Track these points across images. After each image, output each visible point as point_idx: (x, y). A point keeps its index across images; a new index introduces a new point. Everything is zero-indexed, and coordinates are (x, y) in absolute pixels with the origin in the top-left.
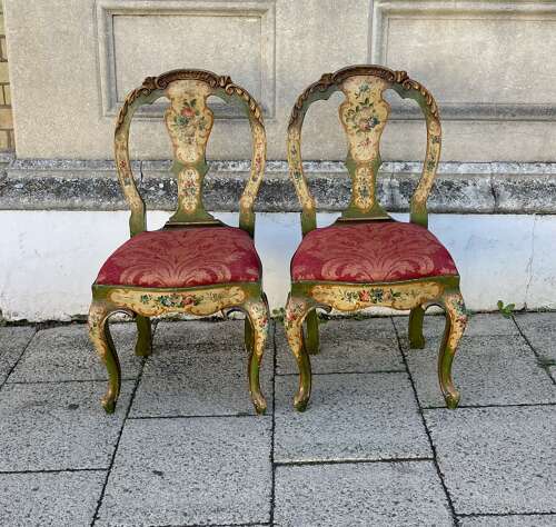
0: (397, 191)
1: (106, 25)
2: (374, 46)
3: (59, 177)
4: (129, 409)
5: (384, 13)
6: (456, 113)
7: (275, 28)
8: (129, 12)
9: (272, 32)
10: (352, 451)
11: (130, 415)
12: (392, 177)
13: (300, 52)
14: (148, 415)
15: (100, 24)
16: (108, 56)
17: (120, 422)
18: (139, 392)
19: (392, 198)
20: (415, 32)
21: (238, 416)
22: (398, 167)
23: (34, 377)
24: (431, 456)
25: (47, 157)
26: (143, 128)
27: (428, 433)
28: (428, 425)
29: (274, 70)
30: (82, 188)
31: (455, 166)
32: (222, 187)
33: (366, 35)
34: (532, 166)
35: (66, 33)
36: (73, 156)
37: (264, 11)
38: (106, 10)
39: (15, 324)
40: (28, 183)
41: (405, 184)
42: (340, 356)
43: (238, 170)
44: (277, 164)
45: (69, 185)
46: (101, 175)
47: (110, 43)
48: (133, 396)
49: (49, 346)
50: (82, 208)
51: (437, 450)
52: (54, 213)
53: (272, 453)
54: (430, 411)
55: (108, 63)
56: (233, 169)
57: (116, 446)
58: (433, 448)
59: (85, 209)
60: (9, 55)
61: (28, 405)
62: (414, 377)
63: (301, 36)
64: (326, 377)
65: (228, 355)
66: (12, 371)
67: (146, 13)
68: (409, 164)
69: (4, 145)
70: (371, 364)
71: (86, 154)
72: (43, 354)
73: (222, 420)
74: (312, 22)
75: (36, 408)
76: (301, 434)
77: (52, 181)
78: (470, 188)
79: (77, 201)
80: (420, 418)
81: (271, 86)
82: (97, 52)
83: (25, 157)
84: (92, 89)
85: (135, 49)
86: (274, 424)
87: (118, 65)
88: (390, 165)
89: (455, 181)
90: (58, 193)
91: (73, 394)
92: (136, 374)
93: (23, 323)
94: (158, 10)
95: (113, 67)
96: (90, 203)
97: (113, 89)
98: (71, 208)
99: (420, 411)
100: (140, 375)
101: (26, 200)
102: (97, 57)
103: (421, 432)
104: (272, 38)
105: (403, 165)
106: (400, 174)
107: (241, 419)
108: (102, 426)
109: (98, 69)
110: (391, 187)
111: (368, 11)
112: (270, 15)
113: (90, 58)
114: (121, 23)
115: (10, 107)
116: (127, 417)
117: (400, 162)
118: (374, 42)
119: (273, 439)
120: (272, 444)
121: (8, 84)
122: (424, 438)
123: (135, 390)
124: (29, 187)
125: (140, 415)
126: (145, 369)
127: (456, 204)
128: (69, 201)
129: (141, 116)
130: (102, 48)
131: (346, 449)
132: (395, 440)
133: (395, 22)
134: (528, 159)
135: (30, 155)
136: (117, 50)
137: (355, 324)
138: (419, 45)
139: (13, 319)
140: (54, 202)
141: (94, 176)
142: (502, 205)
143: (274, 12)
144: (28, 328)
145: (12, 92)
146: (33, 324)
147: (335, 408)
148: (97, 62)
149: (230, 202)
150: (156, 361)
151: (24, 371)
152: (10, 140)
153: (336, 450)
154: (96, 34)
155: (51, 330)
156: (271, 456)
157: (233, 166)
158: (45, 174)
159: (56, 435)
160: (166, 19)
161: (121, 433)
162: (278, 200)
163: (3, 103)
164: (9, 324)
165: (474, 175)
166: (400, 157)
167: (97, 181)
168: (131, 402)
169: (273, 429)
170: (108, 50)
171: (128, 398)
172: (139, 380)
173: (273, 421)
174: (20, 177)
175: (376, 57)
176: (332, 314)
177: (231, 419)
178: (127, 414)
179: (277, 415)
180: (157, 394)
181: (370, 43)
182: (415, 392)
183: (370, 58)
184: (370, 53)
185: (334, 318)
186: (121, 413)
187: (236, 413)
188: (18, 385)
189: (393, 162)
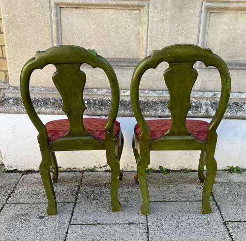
0: (210, 107)
1: (57, 13)
2: (201, 28)
4: (71, 219)
5: (208, 9)
6: (242, 66)
7: (148, 16)
8: (69, 6)
9: (147, 18)
11: (72, 222)
12: (207, 100)
14: (81, 223)
15: (53, 12)
16: (58, 30)
17: (66, 226)
18: (76, 210)
19: (207, 111)
20: (224, 20)
21: (129, 224)
22: (210, 94)
23: (21, 200)
27: (231, 236)
28: (230, 231)
29: (147, 40)
30: (44, 102)
31: (239, 94)
33: (198, 21)
35: (35, 17)
36: (39, 85)
37: (143, 7)
38: (57, 4)
39: (11, 171)
40: (17, 99)
41: (214, 103)
42: (178, 191)
43: (126, 94)
44: (147, 91)
45: (38, 101)
46: (54, 96)
47: (59, 23)
48: (73, 212)
49: (29, 183)
54: (230, 223)
55: (58, 34)
56: (123, 94)
59: (46, 114)
60: (4, 29)
61: (18, 216)
62: (219, 204)
63: (162, 21)
64: (173, 203)
66: (9, 197)
67: (78, 6)
68: (216, 93)
69: (3, 79)
70: (195, 196)
71: (47, 85)
72: (25, 188)
73: (120, 226)
74: (168, 13)
75: (22, 217)
76: (163, 236)
79: (42, 109)
80: (225, 227)
81: (145, 49)
82: (52, 28)
83: (14, 86)
85: (72, 27)
86: (148, 229)
87: (63, 36)
88: (206, 93)
89: (239, 102)
91: (41, 210)
92: (74, 199)
93: (15, 171)
94: (85, 5)
95: (60, 37)
96: (49, 110)
99: (225, 223)
100: (76, 200)
101: (15, 108)
102: (52, 31)
103: (227, 236)
104: (146, 22)
105: (213, 93)
106: (211, 98)
107: (130, 226)
108: (57, 229)
109: (52, 37)
110: (206, 105)
111: (199, 7)
112: (146, 9)
113: (48, 30)
114: (65, 12)
115: (5, 58)
116: (70, 224)
117: (211, 91)
118: (202, 25)
119: (148, 238)
121: (4, 46)
122: (229, 239)
123: (74, 208)
124: (17, 101)
125: (77, 223)
126: (79, 197)
127: (240, 114)
130: (54, 26)
133: (213, 14)
135: (17, 85)
136: (63, 28)
137: (184, 175)
138: (226, 28)
139: (10, 169)
141: (50, 96)
143: (148, 7)
144: (18, 174)
145: (6, 50)
146: (20, 172)
147: (180, 221)
148: (52, 34)
149: (122, 112)
150: (84, 193)
151: (15, 197)
152: (6, 76)
154: (51, 18)
155: (30, 175)
157: (124, 92)
159: (33, 233)
160: (89, 10)
161: (67, 233)
162: (147, 111)
163: (2, 56)
164: (8, 171)
166: (212, 89)
167: (52, 99)
168: (72, 215)
169: (148, 232)
170: (58, 27)
171: (70, 213)
172: (75, 203)
173: (147, 227)
174: (12, 96)
175: (202, 34)
176: (172, 169)
177: (125, 226)
178: (70, 222)
179: (149, 224)
180: (85, 211)
181: (199, 26)
182: (221, 213)
183: (199, 35)
184: (199, 31)
185: (174, 171)
186: (67, 221)
187: (127, 222)
188: (13, 205)
189: (208, 91)
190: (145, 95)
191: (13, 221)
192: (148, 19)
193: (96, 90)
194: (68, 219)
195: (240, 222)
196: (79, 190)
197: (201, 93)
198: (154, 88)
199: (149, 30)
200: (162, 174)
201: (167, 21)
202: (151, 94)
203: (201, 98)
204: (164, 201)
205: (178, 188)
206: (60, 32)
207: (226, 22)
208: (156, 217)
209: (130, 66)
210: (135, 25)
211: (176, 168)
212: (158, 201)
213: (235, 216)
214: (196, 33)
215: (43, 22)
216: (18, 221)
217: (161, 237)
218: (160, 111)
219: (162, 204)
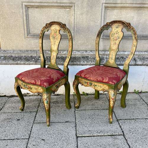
1: (26, 11)
2: (103, 17)
3: (13, 55)
5: (106, 8)
7: (75, 12)
8: (32, 7)
9: (74, 13)
10: (99, 133)
11: (35, 122)
12: (107, 56)
13: (82, 19)
14: (40, 122)
15: (24, 10)
17: (32, 124)
18: (37, 115)
20: (114, 13)
21: (65, 122)
23: (7, 111)
24: (123, 134)
25: (10, 49)
26: (37, 41)
27: (121, 127)
28: (120, 125)
29: (74, 24)
30: (20, 58)
31: (124, 52)
32: (59, 58)
33: (100, 14)
34: (145, 52)
35: (14, 13)
36: (18, 49)
37: (72, 7)
38: (26, 6)
40: (5, 57)
42: (93, 105)
43: (64, 53)
45: (16, 57)
47: (27, 16)
48: (35, 117)
49: (12, 102)
50: (20, 64)
51: (124, 132)
52: (12, 65)
53: (76, 133)
56: (62, 53)
57: (31, 132)
58: (123, 132)
61: (5, 119)
63: (82, 14)
64: (90, 111)
65: (62, 105)
66: (1, 109)
67: (37, 7)
70: (102, 107)
71: (21, 49)
72: (10, 105)
73: (61, 123)
74: (85, 10)
75: (8, 120)
76: (84, 128)
77: (12, 56)
79: (19, 62)
80: (118, 123)
81: (73, 29)
83: (4, 50)
84: (22, 29)
85: (34, 18)
86: (76, 125)
87: (30, 23)
88: (106, 52)
89: (124, 57)
90: (13, 60)
91: (18, 116)
92: (36, 110)
93: (5, 96)
94: (41, 6)
95: (28, 23)
96: (22, 62)
97: (28, 30)
98: (17, 64)
99: (117, 121)
100: (37, 110)
101: (4, 62)
102: (23, 20)
103: (118, 127)
104: (74, 15)
107: (67, 123)
108: (27, 126)
110: (106, 58)
111: (101, 6)
112: (73, 7)
114: (30, 10)
118: (103, 16)
119: (76, 129)
120: (76, 131)
122: (119, 129)
123: (36, 115)
124: (5, 58)
125: (38, 122)
126: (39, 109)
128: (16, 62)
129: (36, 38)
130: (25, 18)
131: (98, 132)
132: (111, 129)
133: (108, 10)
134: (144, 50)
138: (115, 17)
139: (2, 95)
140: (12, 62)
141: (23, 55)
142: (137, 63)
144: (6, 97)
146: (8, 96)
147: (93, 120)
148: (24, 22)
149: (62, 62)
150: (42, 107)
151: (5, 110)
153: (95, 132)
154: (23, 13)
155: (13, 98)
156: (76, 134)
157: (63, 52)
158: (9, 55)
159: (13, 128)
160: (43, 9)
161: (32, 127)
162: (75, 62)
167: (24, 56)
168: (35, 118)
169: (76, 126)
170: (27, 18)
171: (34, 117)
172: (37, 112)
173: (76, 123)
174: (3, 55)
175: (103, 21)
176: (89, 93)
177: (64, 123)
178: (34, 122)
179: (77, 122)
180: (42, 116)
181: (102, 16)
182: (115, 115)
183: (101, 21)
184: (102, 19)
185: (90, 94)
186: (32, 121)
187: (65, 121)
188: (3, 114)
190: (74, 53)
191: (3, 122)
193: (47, 51)
194: (33, 121)
195: (126, 119)
196: (39, 105)
197: (103, 52)
198: (79, 49)
199: (75, 19)
200: (84, 96)
201: (85, 14)
202: (77, 53)
203: (104, 54)
204: (85, 110)
205: (92, 103)
206: (28, 21)
207: (116, 14)
208: (80, 118)
209: (66, 38)
210: (68, 16)
211: (91, 93)
212: (82, 110)
213: (123, 117)
214: (100, 20)
215: (19, 15)
216: (5, 122)
217: (83, 128)
218: (82, 62)
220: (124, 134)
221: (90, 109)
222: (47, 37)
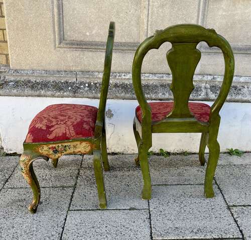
0: (209, 90)
2: (201, 13)
3: (33, 80)
4: (70, 205)
6: (241, 50)
9: (147, 3)
10: (196, 233)
11: (71, 208)
12: (206, 83)
13: (162, 15)
14: (80, 208)
16: (59, 14)
17: (65, 212)
18: (75, 195)
19: (207, 94)
20: (222, 6)
21: (130, 209)
22: (210, 78)
23: (19, 185)
24: (241, 237)
25: (27, 69)
26: (78, 55)
27: (236, 221)
28: (235, 216)
29: (148, 24)
30: (45, 85)
31: (238, 78)
32: (118, 87)
33: (197, 7)
36: (40, 68)
39: (11, 155)
40: (17, 82)
41: (213, 86)
42: (179, 174)
43: (127, 78)
44: (147, 75)
45: (38, 84)
46: (55, 79)
47: (60, 7)
48: (72, 197)
50: (45, 96)
51: (243, 233)
52: (30, 98)
53: (151, 233)
54: (234, 208)
55: (59, 18)
56: (124, 77)
57: (63, 228)
58: (241, 231)
59: (47, 97)
60: (5, 13)
61: (14, 202)
62: (221, 187)
64: (175, 187)
65: (121, 173)
66: (7, 181)
68: (215, 76)
69: (4, 62)
70: (197, 180)
71: (48, 68)
73: (121, 212)
75: (18, 203)
76: (166, 222)
77: (29, 81)
78: (246, 89)
79: (43, 92)
80: (229, 212)
81: (145, 33)
82: (53, 12)
83: (15, 69)
84: (50, 32)
85: (73, 11)
86: (150, 215)
87: (64, 20)
89: (238, 86)
90: (32, 87)
92: (74, 184)
93: (15, 154)
95: (62, 21)
96: (49, 93)
97: (62, 33)
98: (39, 96)
99: (229, 208)
100: (76, 184)
101: (15, 91)
102: (53, 15)
103: (232, 221)
104: (147, 7)
105: (212, 77)
106: (210, 81)
107: (132, 212)
108: (55, 215)
109: (53, 21)
110: (206, 88)
113: (50, 14)
115: (6, 42)
116: (69, 210)
117: (210, 75)
118: (201, 10)
119: (151, 225)
120: (151, 227)
121: (5, 29)
122: (234, 224)
123: (73, 193)
124: (17, 84)
125: (76, 208)
126: (78, 181)
127: (239, 97)
128: (38, 92)
129: (76, 48)
130: (56, 10)
131: (192, 231)
132: (219, 225)
135: (18, 68)
137: (184, 157)
138: (224, 13)
139: (10, 152)
140: (30, 92)
141: (51, 79)
144: (17, 157)
145: (7, 33)
147: (182, 206)
148: (53, 18)
149: (123, 94)
150: (84, 177)
151: (13, 182)
152: (7, 59)
153: (187, 232)
154: (53, 2)
156: (151, 235)
157: (124, 76)
158: (25, 78)
159: (29, 220)
161: (66, 219)
162: (148, 94)
163: (3, 40)
164: (7, 155)
165: (248, 83)
166: (211, 72)
167: (53, 82)
168: (71, 200)
169: (150, 218)
170: (59, 11)
171: (70, 198)
172: (75, 187)
173: (149, 213)
174: (12, 79)
176: (172, 152)
177: (126, 211)
178: (69, 208)
179: (151, 209)
180: (85, 196)
181: (199, 12)
182: (224, 197)
183: (198, 19)
184: (198, 17)
185: (174, 154)
186: (66, 207)
187: (128, 208)
188: (10, 189)
189: (207, 75)
190: (146, 78)
191: (9, 208)
192: (149, 4)
193: (96, 73)
194: (67, 205)
195: (244, 206)
196: (78, 174)
197: (200, 77)
198: (155, 71)
199: (150, 15)
200: (163, 157)
201: (168, 6)
202: (151, 77)
203: (201, 81)
204: (166, 185)
205: (179, 171)
206: (61, 16)
207: (224, 8)
208: (158, 202)
209: (131, 50)
210: (136, 10)
211: (176, 151)
212: (159, 185)
213: (238, 201)
214: (196, 18)
215: (45, 6)
216: (14, 207)
217: (164, 223)
218: (161, 94)
219: (164, 187)
220: (243, 236)
221: (176, 183)
222: (96, 47)
